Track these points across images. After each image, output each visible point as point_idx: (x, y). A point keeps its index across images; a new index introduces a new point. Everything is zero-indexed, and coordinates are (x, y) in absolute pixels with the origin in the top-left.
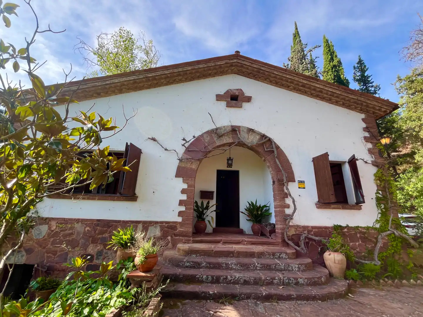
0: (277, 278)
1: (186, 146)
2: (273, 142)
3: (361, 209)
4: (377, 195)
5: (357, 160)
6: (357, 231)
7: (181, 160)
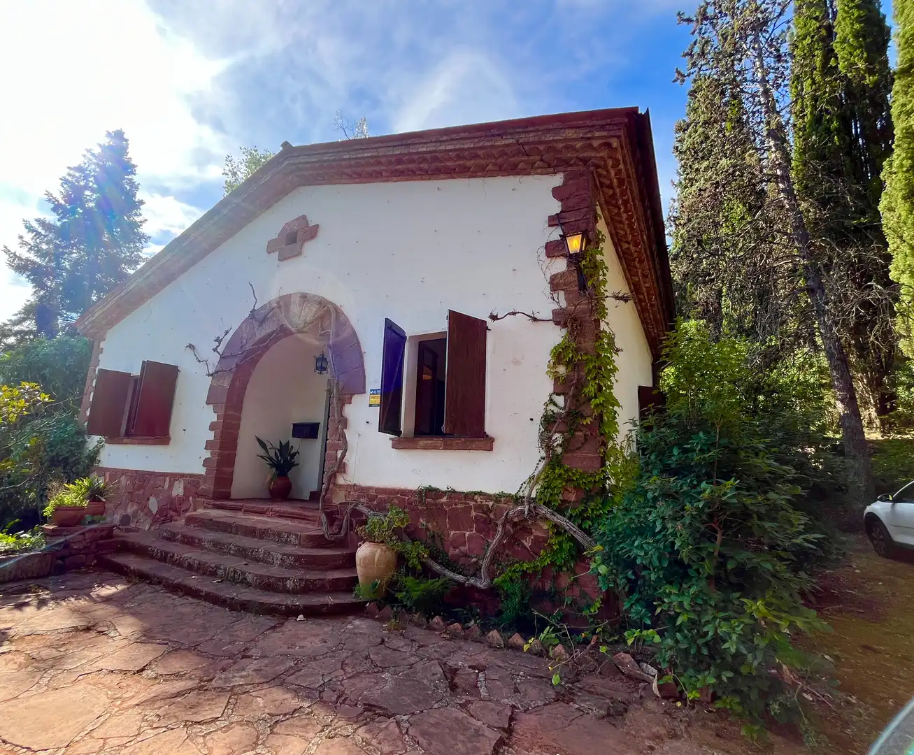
0: (222, 567)
1: (221, 349)
2: (333, 315)
3: (491, 449)
4: (548, 408)
5: (494, 318)
6: (472, 503)
7: (212, 375)
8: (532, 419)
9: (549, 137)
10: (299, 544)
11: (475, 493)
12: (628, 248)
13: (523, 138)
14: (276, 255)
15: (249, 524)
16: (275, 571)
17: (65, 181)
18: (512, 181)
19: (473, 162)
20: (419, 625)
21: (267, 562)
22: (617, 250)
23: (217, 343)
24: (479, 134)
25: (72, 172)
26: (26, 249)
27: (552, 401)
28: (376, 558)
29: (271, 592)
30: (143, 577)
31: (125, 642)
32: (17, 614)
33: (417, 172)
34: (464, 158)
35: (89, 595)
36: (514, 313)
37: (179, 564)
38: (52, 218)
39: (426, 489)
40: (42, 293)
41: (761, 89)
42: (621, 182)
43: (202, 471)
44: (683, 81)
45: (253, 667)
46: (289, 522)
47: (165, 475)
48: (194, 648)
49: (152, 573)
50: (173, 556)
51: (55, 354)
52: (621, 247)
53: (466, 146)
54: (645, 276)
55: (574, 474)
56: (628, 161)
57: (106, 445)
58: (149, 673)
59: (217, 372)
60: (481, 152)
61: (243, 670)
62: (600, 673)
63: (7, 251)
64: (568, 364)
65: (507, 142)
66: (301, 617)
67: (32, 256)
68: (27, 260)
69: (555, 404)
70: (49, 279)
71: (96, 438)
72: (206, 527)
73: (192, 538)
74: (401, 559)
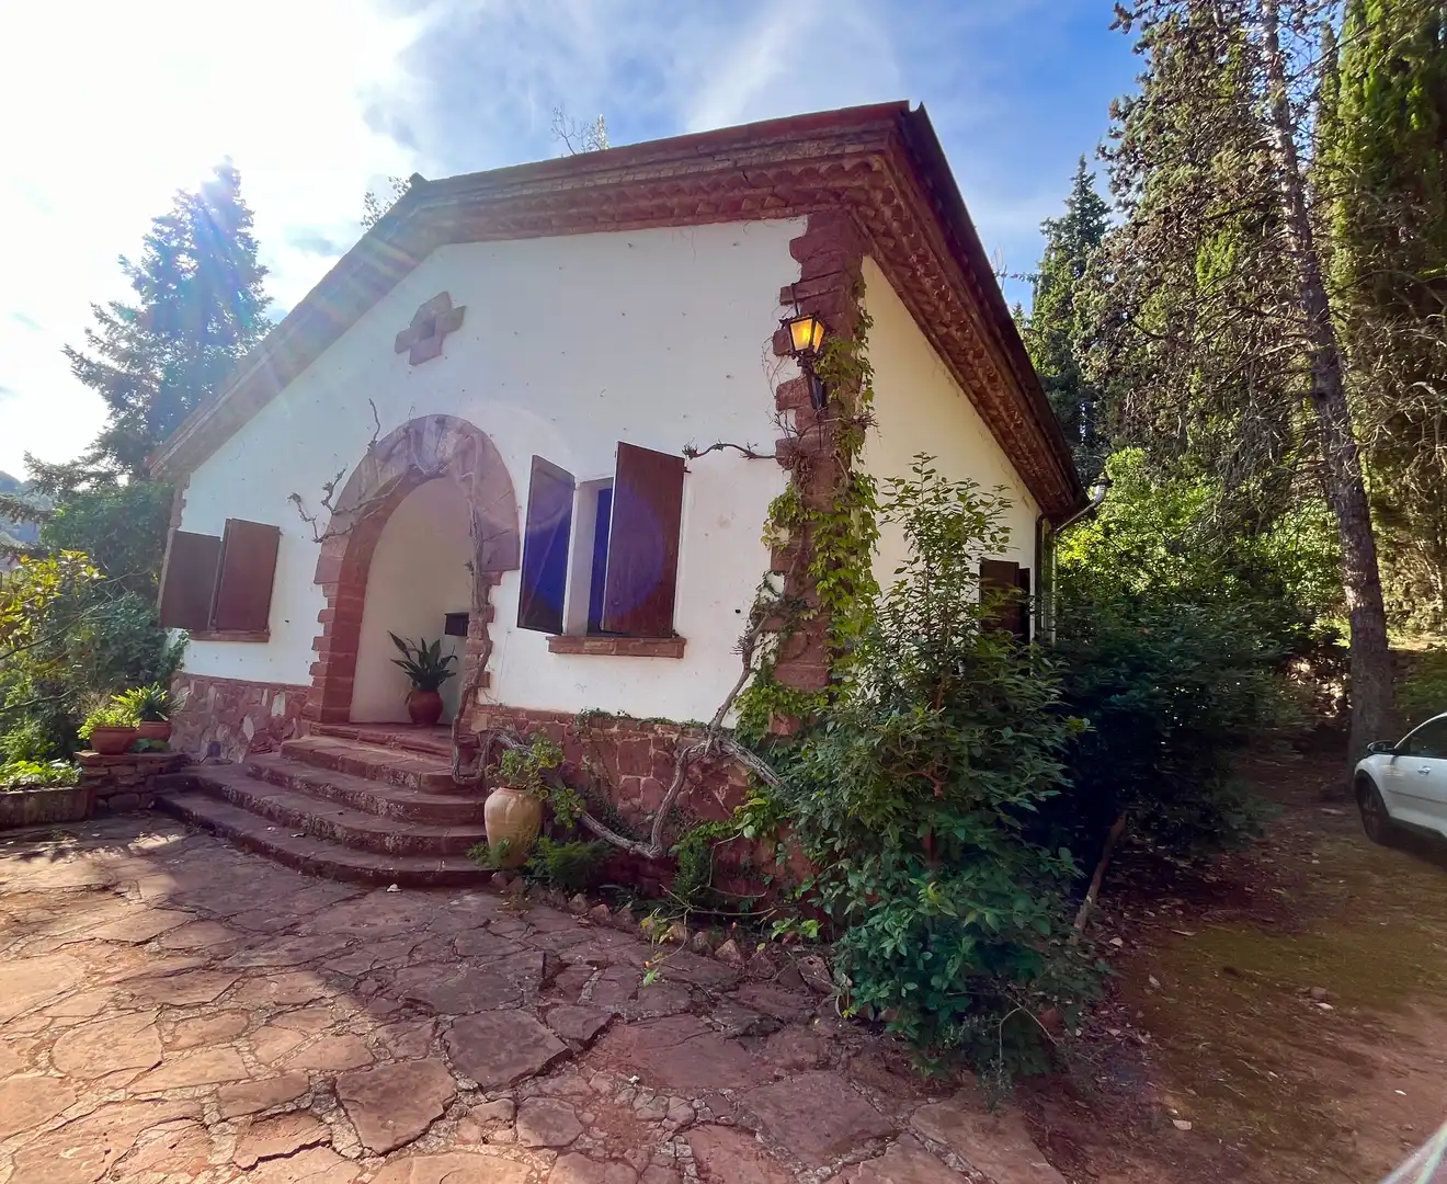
0: (308, 816)
1: (333, 502)
2: (478, 448)
3: (680, 655)
4: (762, 595)
5: (692, 453)
6: (651, 736)
7: (321, 540)
8: (738, 611)
9: (780, 157)
10: (419, 788)
11: (656, 721)
12: (948, 334)
13: (744, 159)
14: (407, 354)
15: (360, 757)
16: (375, 824)
17: (150, 241)
18: (735, 229)
19: (676, 200)
20: (554, 906)
21: (371, 812)
22: (928, 337)
23: (327, 493)
24: (680, 154)
25: (158, 226)
26: (97, 347)
27: (767, 585)
28: (508, 809)
29: (365, 853)
30: (209, 827)
31: (144, 906)
32: (23, 867)
33: (600, 219)
34: (661, 194)
35: (125, 847)
36: (719, 447)
37: (257, 810)
38: (134, 300)
39: (592, 713)
40: (122, 415)
41: (1266, 35)
42: (906, 228)
43: (308, 681)
44: (1128, 26)
45: (290, 945)
46: (414, 757)
47: (262, 686)
48: (225, 920)
49: (216, 820)
50: (250, 799)
51: (124, 508)
52: (934, 331)
53: (663, 175)
54: (992, 380)
55: (786, 695)
56: (909, 191)
57: (192, 642)
58: (154, 946)
59: (326, 536)
60: (685, 185)
61: (275, 948)
62: (778, 982)
63: (70, 352)
64: (792, 524)
65: (720, 166)
66: (394, 887)
67: (108, 361)
68: (100, 366)
69: (771, 589)
70: (131, 394)
71: (179, 631)
72: (307, 761)
73: (281, 775)
74: (547, 812)
